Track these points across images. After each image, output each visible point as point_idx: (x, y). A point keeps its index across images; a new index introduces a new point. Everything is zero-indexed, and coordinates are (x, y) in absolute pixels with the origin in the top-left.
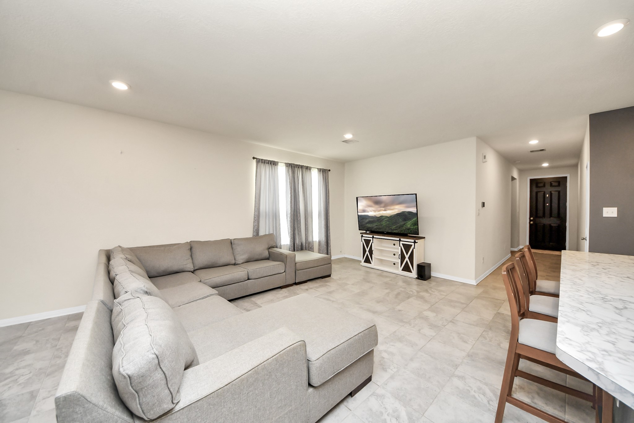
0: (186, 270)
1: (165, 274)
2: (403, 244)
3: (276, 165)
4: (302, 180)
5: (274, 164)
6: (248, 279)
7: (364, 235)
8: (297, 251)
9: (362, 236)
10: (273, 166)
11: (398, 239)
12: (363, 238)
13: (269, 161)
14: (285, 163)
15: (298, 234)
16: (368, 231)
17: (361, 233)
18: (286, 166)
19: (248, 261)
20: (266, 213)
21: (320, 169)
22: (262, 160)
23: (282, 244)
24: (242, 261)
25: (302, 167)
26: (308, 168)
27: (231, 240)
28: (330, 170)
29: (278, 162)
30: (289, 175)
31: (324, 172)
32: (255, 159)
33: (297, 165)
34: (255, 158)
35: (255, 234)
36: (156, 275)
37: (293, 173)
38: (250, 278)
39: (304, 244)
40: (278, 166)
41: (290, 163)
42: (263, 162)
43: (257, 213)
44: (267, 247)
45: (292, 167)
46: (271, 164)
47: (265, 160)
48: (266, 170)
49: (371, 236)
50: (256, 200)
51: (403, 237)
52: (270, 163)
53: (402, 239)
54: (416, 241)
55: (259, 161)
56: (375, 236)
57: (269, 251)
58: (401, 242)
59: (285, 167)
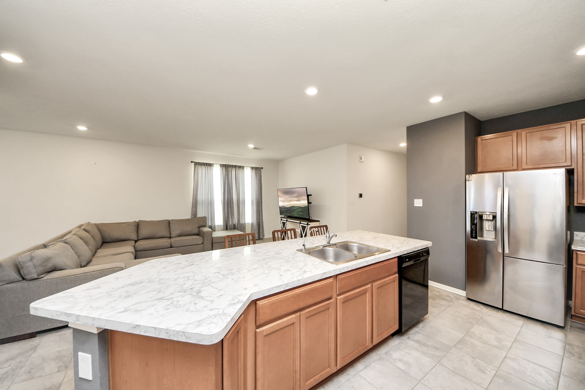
0: (131, 239)
1: (116, 241)
2: (301, 226)
3: (211, 166)
5: (210, 165)
6: (171, 247)
7: (283, 219)
8: (229, 230)
9: (281, 220)
11: (299, 222)
12: (282, 221)
13: (205, 163)
15: (231, 217)
16: (286, 216)
17: (281, 217)
19: (180, 236)
21: (253, 167)
22: (199, 163)
23: (216, 225)
24: (175, 235)
25: (235, 166)
27: (170, 220)
28: (262, 168)
31: (257, 170)
32: (193, 163)
35: (192, 217)
36: (111, 241)
38: (172, 246)
39: (236, 225)
43: (194, 202)
44: (198, 226)
45: (226, 167)
47: (201, 163)
48: (202, 170)
49: (286, 220)
51: (303, 221)
52: (205, 165)
53: (302, 222)
54: (309, 223)
55: (196, 164)
56: (288, 220)
58: (301, 224)
59: (220, 167)
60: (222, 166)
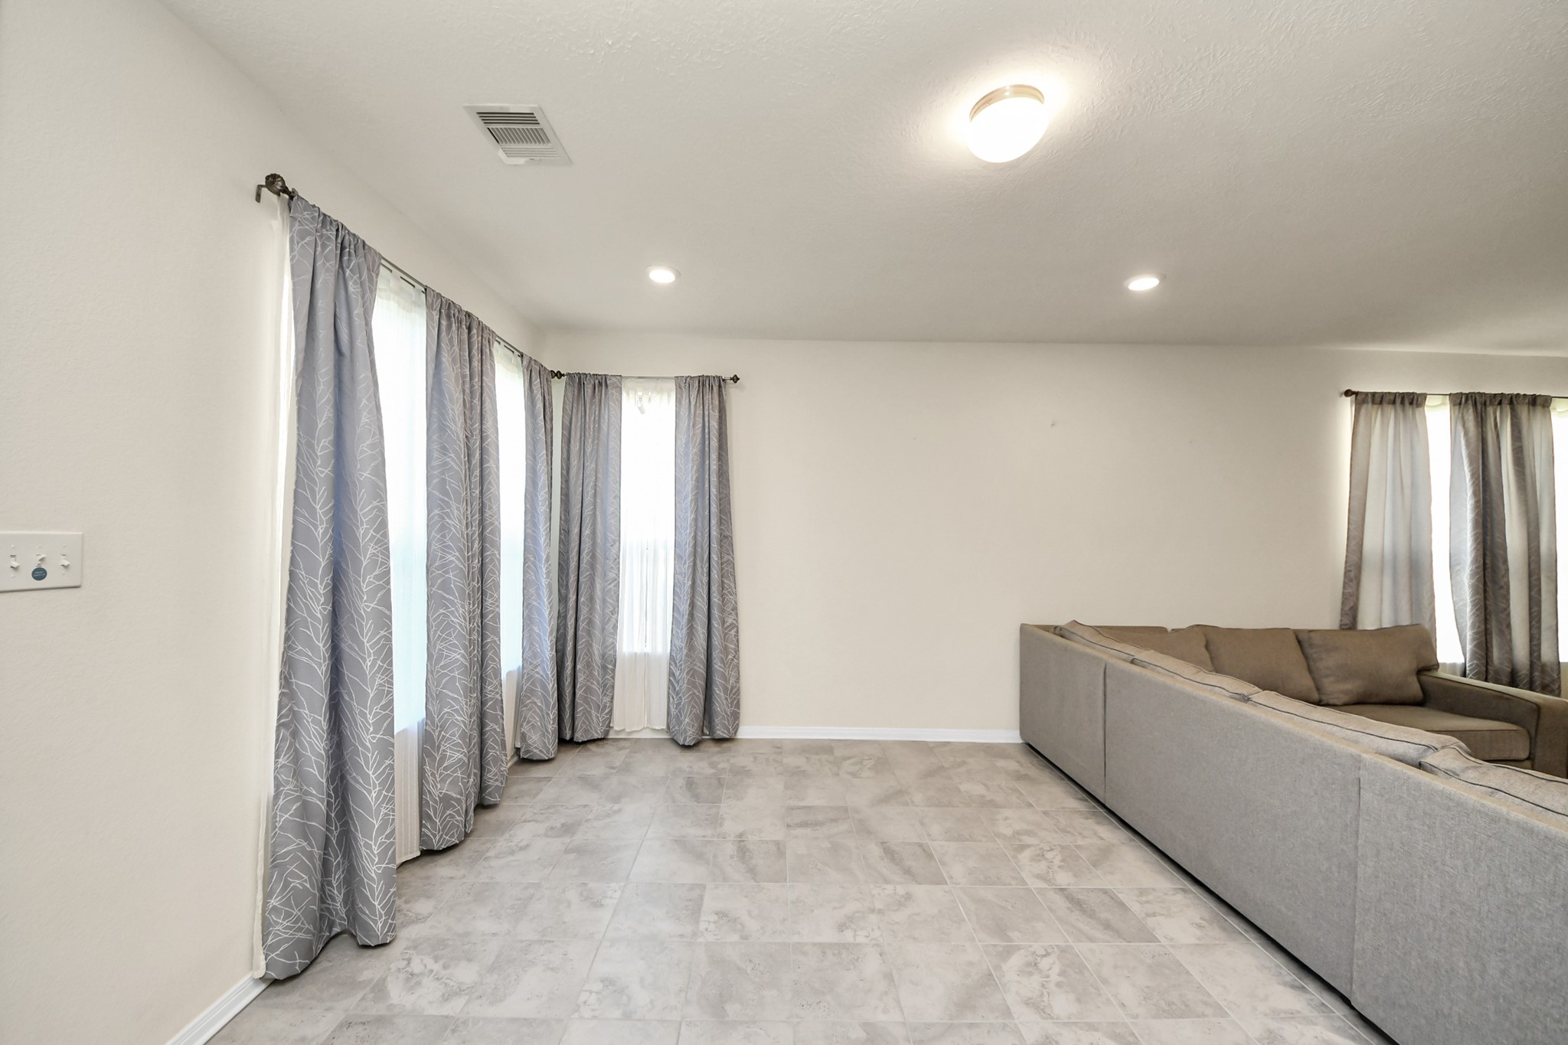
4: (1513, 444)
5: (1412, 401)
10: (1409, 410)
13: (1395, 394)
14: (1450, 395)
18: (1454, 405)
20: (1383, 556)
22: (1374, 394)
26: (1539, 401)
29: (1424, 396)
30: (1466, 434)
33: (1495, 395)
34: (1354, 393)
37: (1481, 421)
40: (1426, 408)
41: (1467, 392)
42: (1378, 399)
46: (1402, 403)
48: (1384, 425)
50: (1351, 517)
52: (1398, 401)
55: (1361, 399)
57: (1419, 681)
60: (1460, 401)
